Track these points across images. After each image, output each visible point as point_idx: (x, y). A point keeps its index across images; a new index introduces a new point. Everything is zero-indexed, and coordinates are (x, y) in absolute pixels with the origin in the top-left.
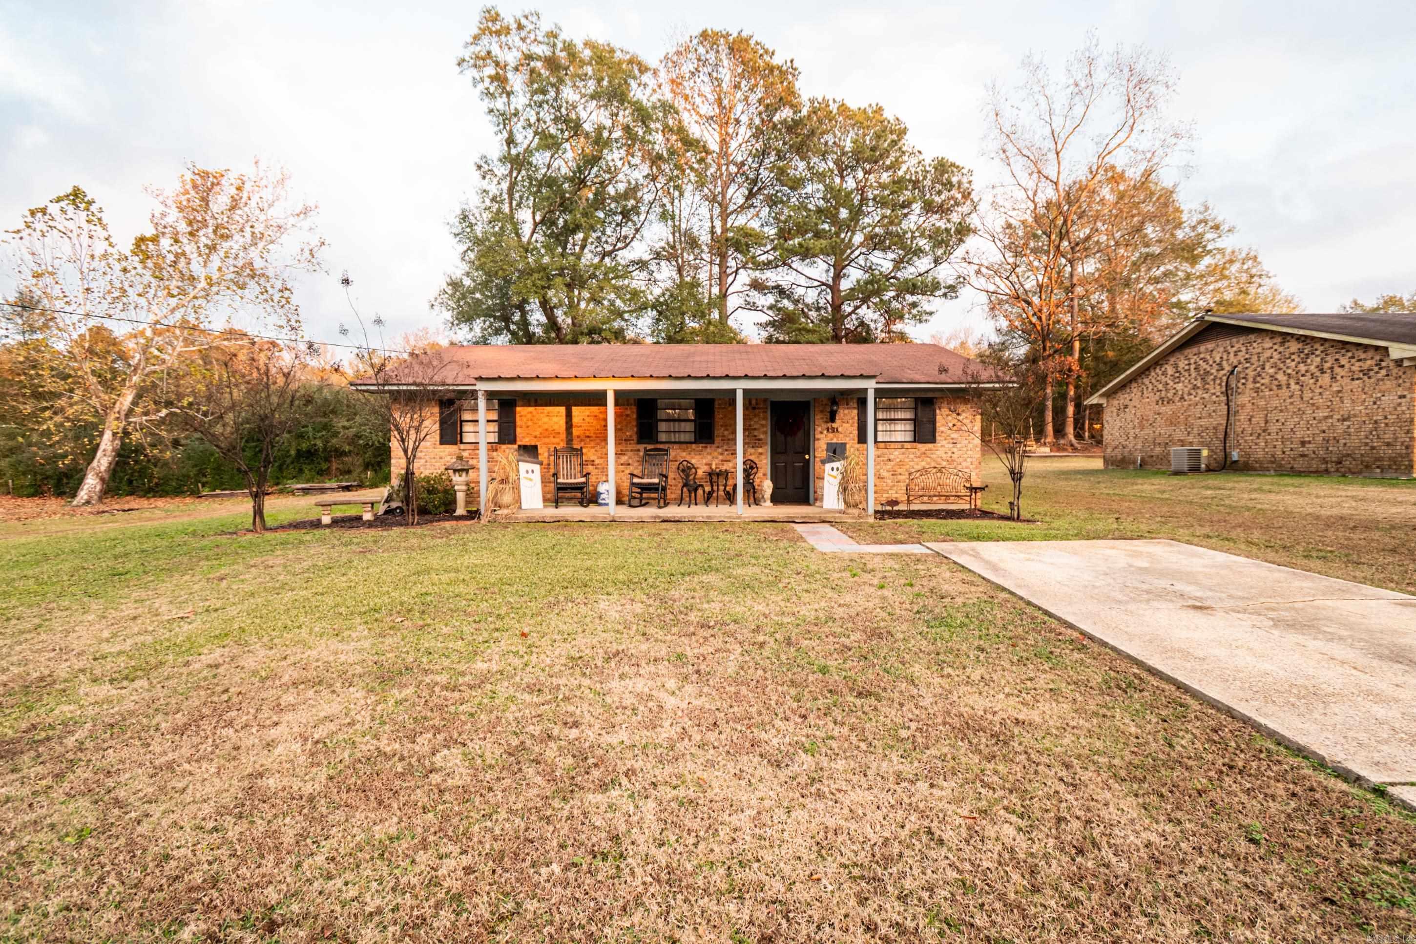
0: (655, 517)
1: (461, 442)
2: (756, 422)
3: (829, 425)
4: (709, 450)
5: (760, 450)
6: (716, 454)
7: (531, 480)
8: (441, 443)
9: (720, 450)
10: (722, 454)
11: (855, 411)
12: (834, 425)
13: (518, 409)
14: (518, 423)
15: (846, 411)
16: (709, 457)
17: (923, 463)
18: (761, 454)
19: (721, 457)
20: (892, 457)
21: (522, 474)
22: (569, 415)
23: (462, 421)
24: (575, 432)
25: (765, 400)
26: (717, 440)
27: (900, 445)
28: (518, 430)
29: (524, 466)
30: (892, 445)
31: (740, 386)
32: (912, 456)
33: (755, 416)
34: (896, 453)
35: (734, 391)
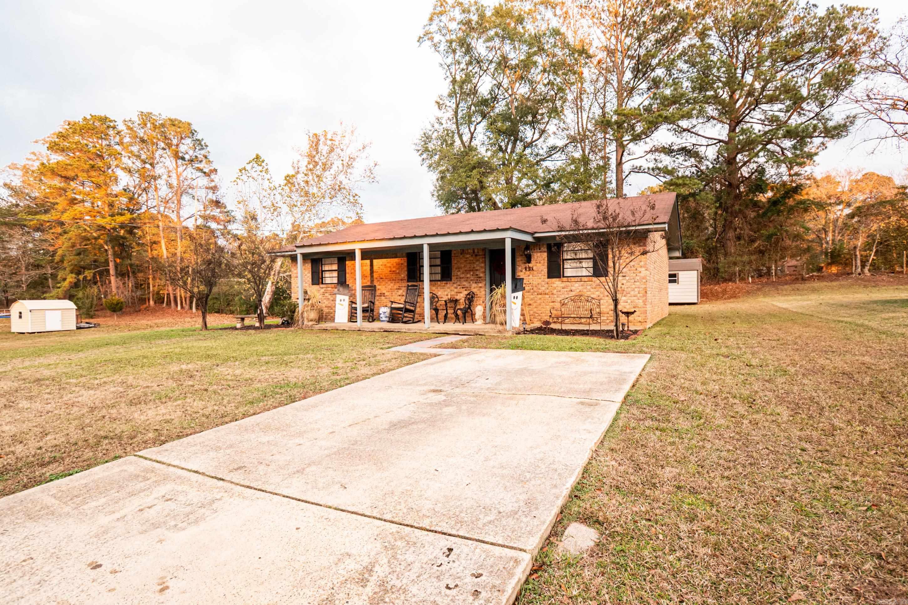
0: (381, 329)
1: (322, 283)
2: (477, 265)
3: (527, 265)
4: (448, 285)
5: (480, 285)
6: (453, 288)
7: (342, 305)
8: (313, 284)
9: (455, 285)
10: (456, 288)
11: (546, 254)
12: (530, 265)
13: (347, 262)
14: (347, 271)
15: (539, 254)
16: (449, 290)
17: (598, 293)
18: (481, 287)
19: (456, 290)
20: (573, 288)
21: (338, 301)
22: (372, 265)
23: (322, 271)
24: (375, 275)
25: (484, 250)
26: (454, 278)
27: (579, 279)
28: (347, 275)
29: (339, 297)
30: (573, 279)
31: (425, 242)
32: (589, 287)
33: (477, 261)
34: (577, 285)
35: (421, 246)
